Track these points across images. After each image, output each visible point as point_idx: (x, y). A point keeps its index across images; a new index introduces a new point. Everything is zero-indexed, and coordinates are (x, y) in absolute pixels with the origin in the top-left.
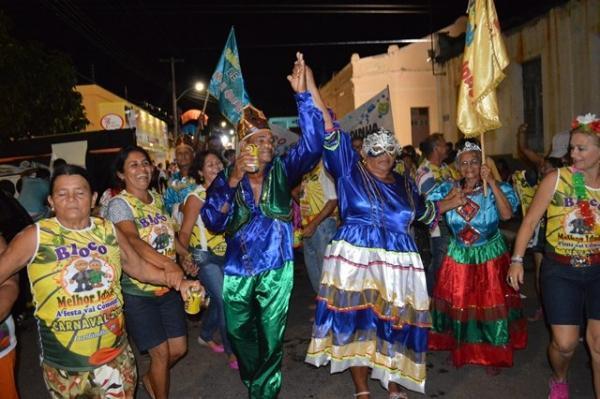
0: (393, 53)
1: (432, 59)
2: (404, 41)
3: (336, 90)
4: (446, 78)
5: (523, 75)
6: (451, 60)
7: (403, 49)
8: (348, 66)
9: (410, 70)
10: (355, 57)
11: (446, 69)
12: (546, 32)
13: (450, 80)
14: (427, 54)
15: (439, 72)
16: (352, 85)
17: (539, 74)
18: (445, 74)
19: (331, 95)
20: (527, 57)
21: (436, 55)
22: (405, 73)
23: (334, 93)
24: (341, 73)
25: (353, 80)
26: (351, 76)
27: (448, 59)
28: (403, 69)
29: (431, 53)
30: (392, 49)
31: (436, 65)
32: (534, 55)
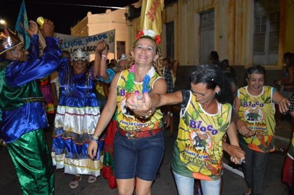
0: (108, 13)
1: (126, 17)
2: (113, 7)
3: (80, 29)
4: (133, 27)
5: (166, 29)
6: (135, 19)
7: (113, 12)
8: (86, 18)
9: (117, 22)
10: (89, 14)
11: (132, 23)
12: (176, 10)
13: (134, 29)
14: (124, 15)
15: (129, 24)
16: (88, 28)
17: (173, 29)
18: (132, 26)
19: (77, 32)
20: (168, 21)
21: (128, 16)
22: (114, 24)
23: (78, 31)
24: (82, 21)
25: (88, 25)
26: (87, 23)
27: (134, 18)
28: (113, 22)
29: (126, 15)
30: (108, 11)
31: (128, 21)
32: (171, 20)
